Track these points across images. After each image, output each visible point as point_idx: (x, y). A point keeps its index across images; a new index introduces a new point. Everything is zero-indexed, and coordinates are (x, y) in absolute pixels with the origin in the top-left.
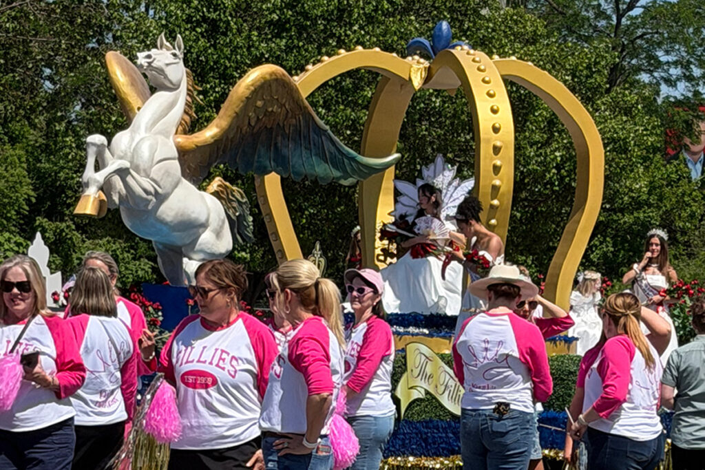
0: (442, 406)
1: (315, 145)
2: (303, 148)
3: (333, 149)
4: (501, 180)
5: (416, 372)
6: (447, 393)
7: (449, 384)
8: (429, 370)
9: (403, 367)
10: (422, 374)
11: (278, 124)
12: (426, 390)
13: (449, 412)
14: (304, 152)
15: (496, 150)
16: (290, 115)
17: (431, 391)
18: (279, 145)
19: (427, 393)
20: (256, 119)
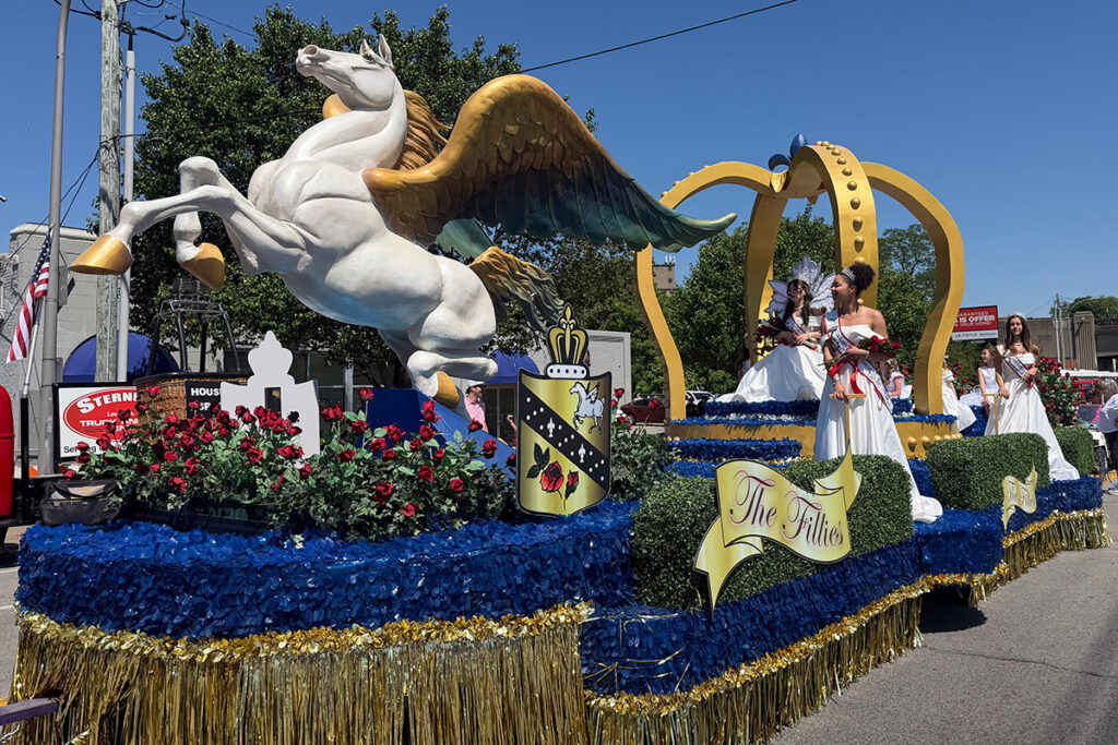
0: (796, 556)
1: (616, 199)
2: (599, 203)
3: (643, 206)
4: (865, 256)
5: (740, 513)
6: (804, 532)
7: (807, 516)
8: (767, 503)
9: (713, 509)
10: (755, 512)
11: (552, 164)
12: (763, 538)
13: (810, 561)
14: (602, 209)
15: (857, 225)
16: (569, 153)
17: (775, 535)
18: (561, 194)
19: (766, 541)
20: (510, 152)
